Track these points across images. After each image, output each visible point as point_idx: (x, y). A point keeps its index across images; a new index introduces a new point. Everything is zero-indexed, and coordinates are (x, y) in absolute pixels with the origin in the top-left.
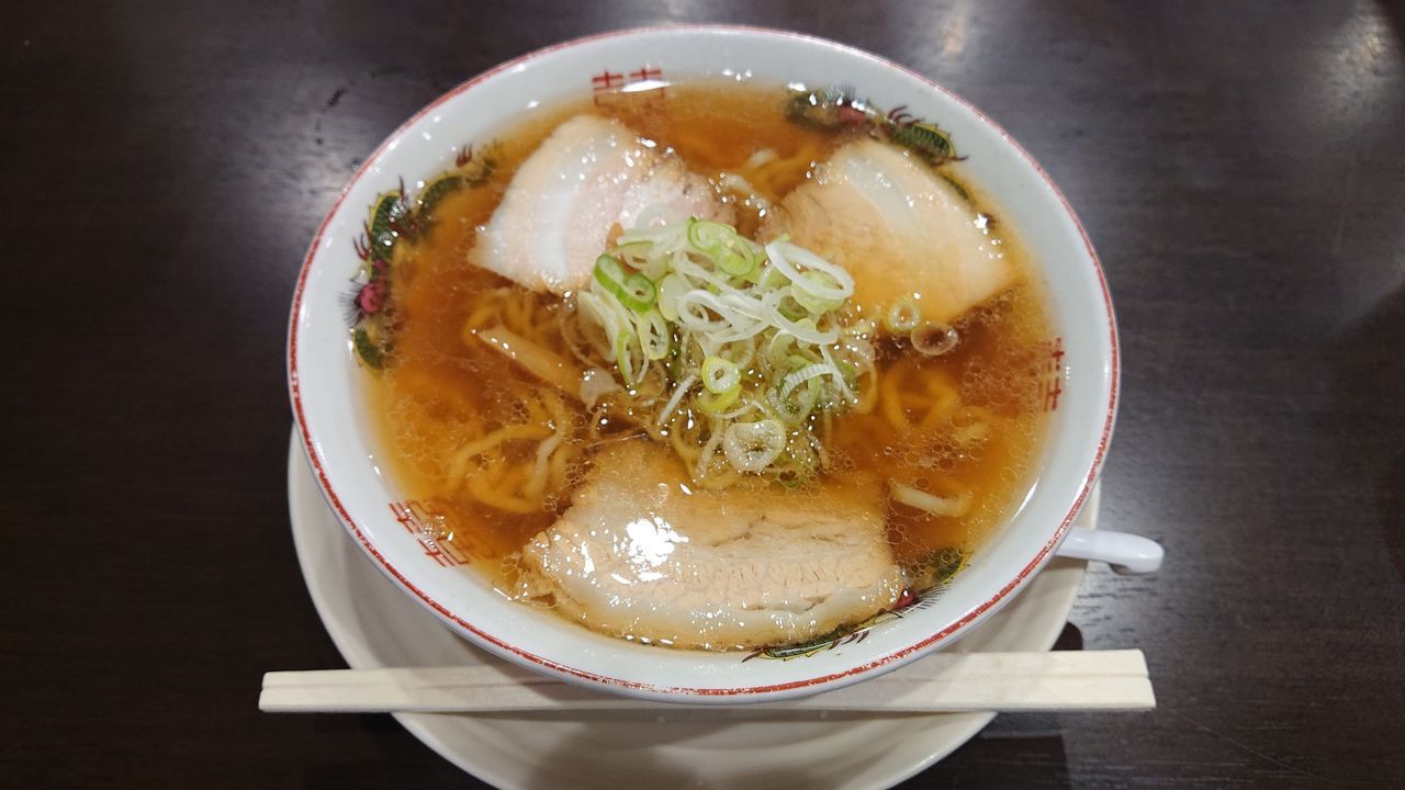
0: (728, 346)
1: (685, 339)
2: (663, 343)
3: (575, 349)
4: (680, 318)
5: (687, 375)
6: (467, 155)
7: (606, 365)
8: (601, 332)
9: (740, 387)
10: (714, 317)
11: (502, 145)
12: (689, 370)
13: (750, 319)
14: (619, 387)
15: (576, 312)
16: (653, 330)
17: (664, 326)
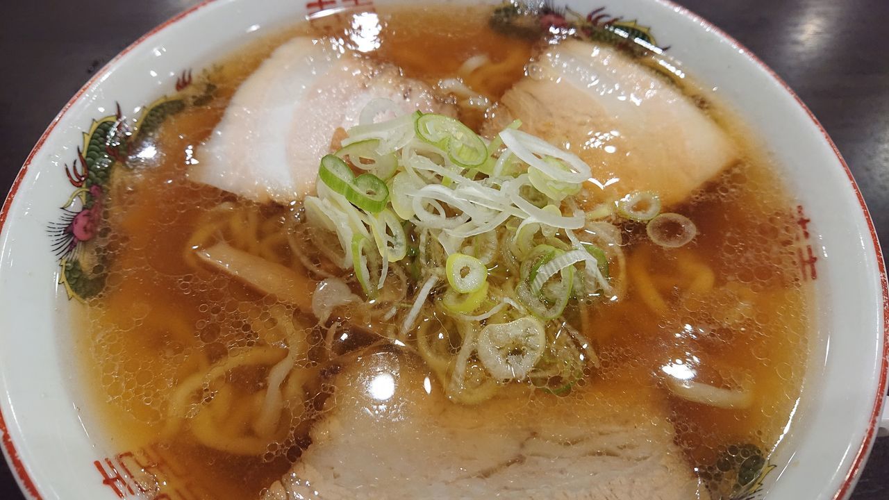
0: (468, 241)
1: (423, 238)
2: (401, 244)
3: (305, 260)
4: (415, 216)
5: (428, 276)
6: (187, 78)
7: (340, 273)
8: (332, 237)
9: (488, 284)
10: (452, 213)
11: (222, 68)
12: (431, 271)
13: (489, 210)
14: (356, 297)
15: (304, 220)
16: (388, 231)
17: (399, 226)
